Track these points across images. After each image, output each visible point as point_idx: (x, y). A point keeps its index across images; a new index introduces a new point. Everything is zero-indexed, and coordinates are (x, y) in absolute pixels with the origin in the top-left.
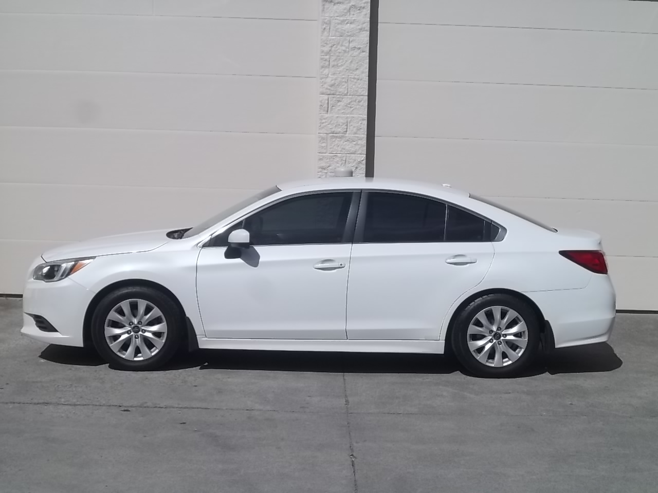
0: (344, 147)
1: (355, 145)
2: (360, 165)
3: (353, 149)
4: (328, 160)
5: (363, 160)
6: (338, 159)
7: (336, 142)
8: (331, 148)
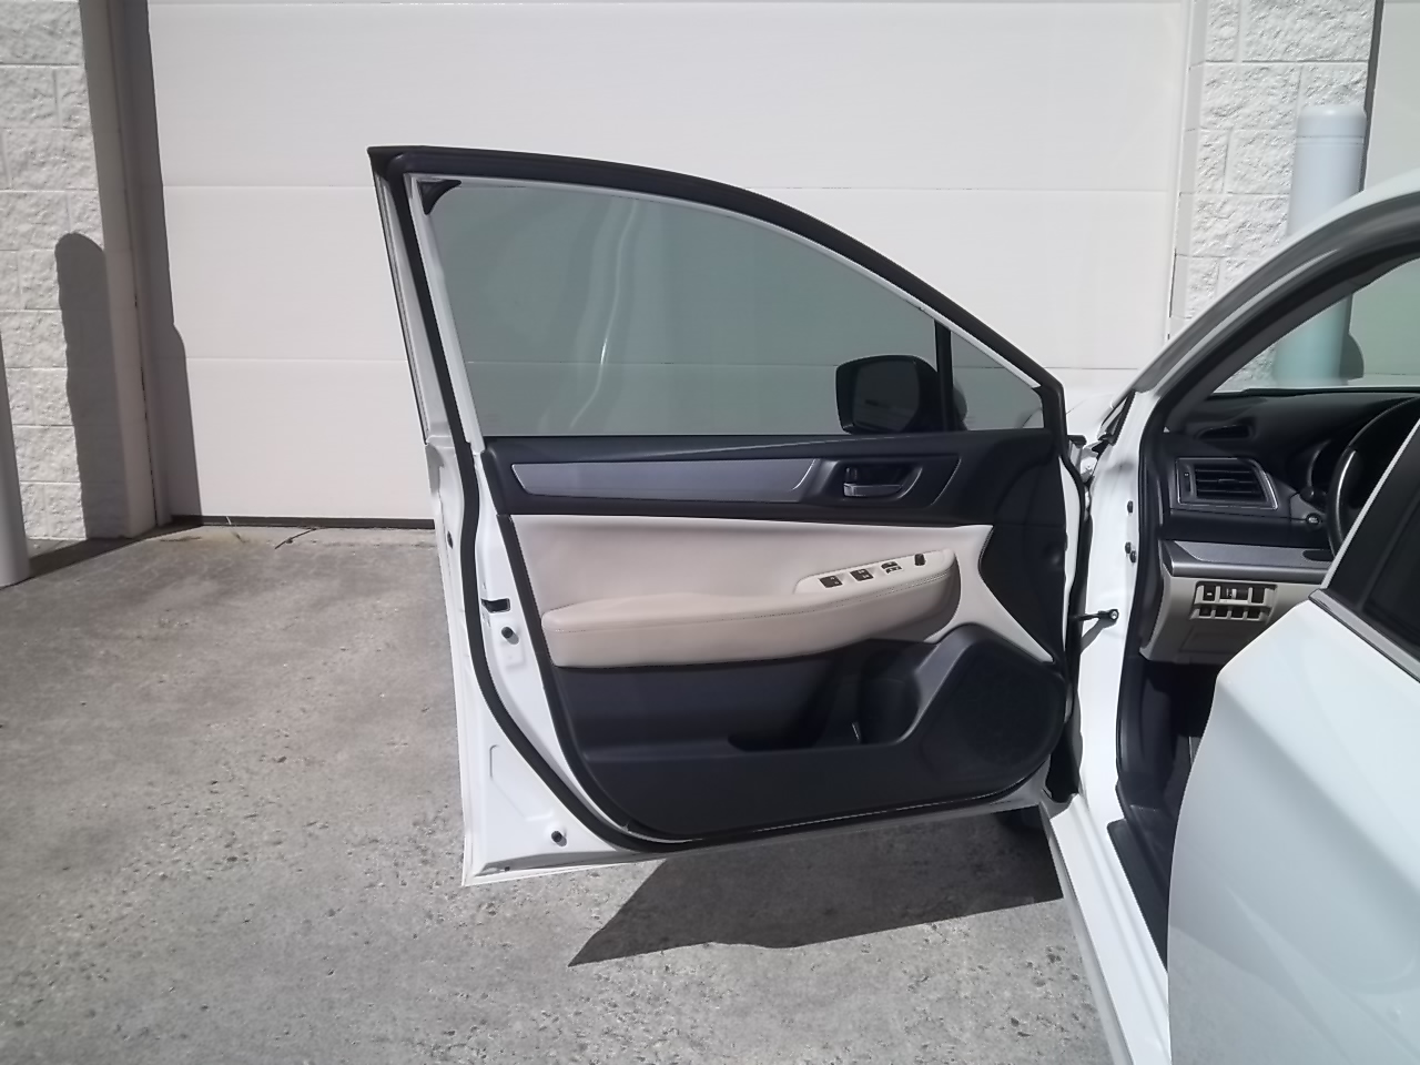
0: (1296, 39)
1: (1334, 28)
2: (1346, 98)
3: (1327, 45)
4: (1239, 85)
5: (1357, 82)
6: (1272, 82)
7: (1271, 21)
8: (1250, 44)
